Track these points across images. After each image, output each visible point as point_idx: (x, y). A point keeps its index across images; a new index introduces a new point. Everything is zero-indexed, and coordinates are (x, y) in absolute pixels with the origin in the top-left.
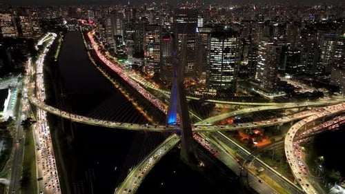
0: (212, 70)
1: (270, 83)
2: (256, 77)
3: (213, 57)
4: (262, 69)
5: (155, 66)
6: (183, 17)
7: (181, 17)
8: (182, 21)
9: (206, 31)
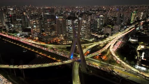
0: (69, 33)
1: (89, 36)
2: (81, 34)
3: (69, 28)
4: (83, 31)
5: (37, 35)
6: (48, 12)
7: (47, 12)
8: (48, 14)
9: (61, 17)
